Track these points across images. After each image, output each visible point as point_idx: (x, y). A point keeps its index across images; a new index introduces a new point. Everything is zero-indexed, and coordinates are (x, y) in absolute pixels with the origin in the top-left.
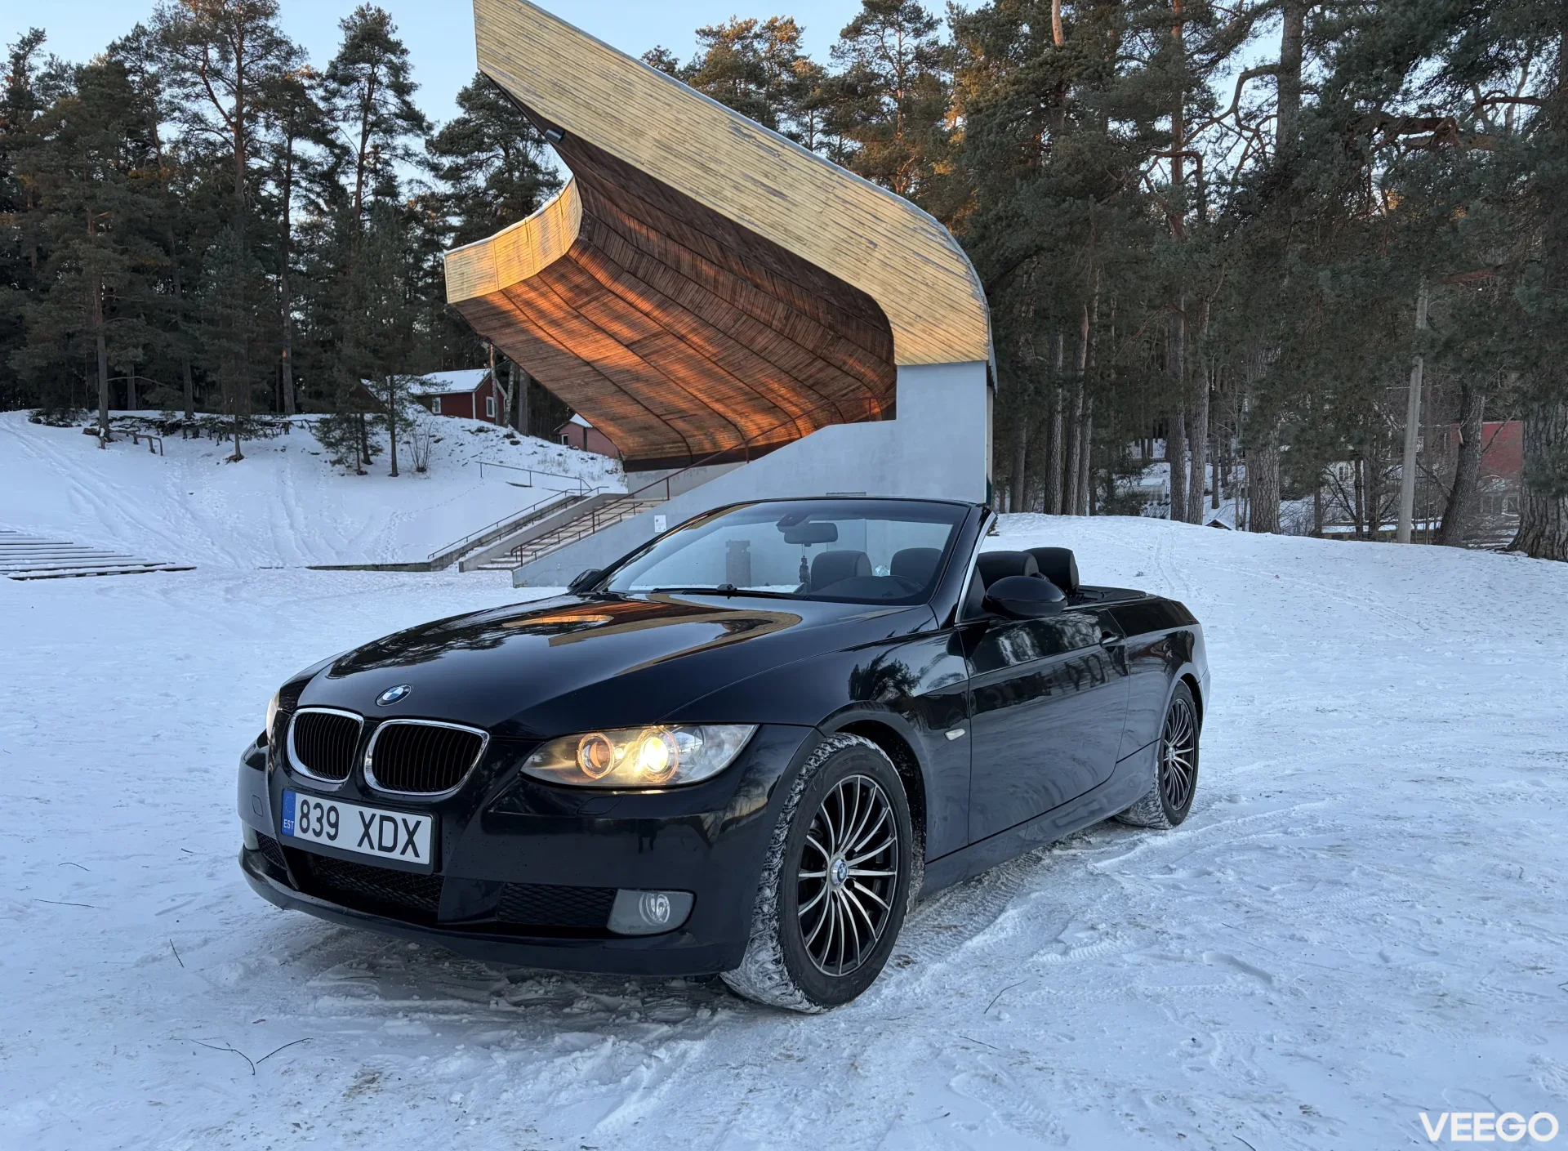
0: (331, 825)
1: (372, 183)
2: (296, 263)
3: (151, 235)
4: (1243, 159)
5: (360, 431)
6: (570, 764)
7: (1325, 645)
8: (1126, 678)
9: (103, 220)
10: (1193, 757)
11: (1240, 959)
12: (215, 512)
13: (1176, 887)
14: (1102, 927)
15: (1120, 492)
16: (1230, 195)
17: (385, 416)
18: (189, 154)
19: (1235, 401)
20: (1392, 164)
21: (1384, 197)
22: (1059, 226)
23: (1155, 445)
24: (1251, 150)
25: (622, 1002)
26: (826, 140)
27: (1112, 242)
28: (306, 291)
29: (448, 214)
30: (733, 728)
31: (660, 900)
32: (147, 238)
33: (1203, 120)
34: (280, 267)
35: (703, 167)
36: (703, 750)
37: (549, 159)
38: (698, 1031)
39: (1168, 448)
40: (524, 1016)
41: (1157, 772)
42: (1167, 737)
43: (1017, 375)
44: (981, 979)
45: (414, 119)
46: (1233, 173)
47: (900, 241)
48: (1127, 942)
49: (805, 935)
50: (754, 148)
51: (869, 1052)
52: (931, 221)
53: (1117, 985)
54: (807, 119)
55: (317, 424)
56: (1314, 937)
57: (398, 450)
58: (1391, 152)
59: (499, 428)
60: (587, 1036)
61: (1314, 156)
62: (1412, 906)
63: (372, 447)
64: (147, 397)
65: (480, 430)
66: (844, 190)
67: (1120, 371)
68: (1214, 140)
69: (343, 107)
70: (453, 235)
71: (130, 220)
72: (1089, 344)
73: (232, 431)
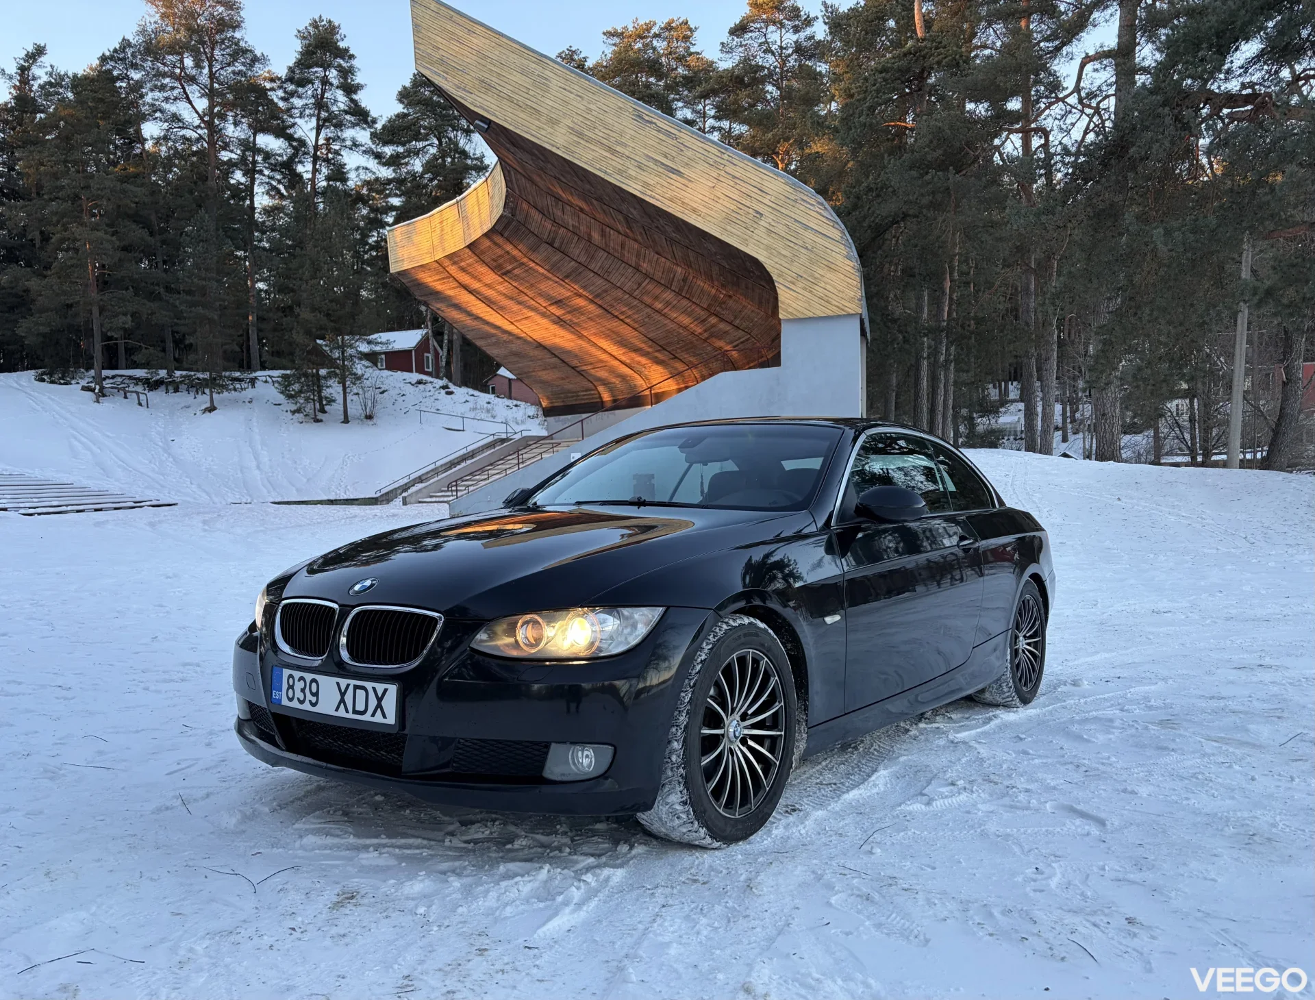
0: (313, 694)
1: (325, 171)
2: (260, 241)
3: (138, 219)
4: (1086, 133)
5: (316, 385)
6: (511, 640)
7: (1162, 558)
8: (981, 579)
9: (96, 206)
10: (1040, 646)
11: (1079, 807)
12: (193, 456)
13: (1026, 753)
14: (961, 783)
15: (980, 429)
16: (1074, 165)
17: (338, 371)
18: (169, 149)
19: (1081, 347)
20: (1217, 134)
21: (1210, 163)
22: (922, 195)
23: (1011, 387)
24: (1092, 125)
25: (556, 840)
26: (717, 124)
27: (970, 208)
28: (269, 265)
29: (389, 196)
30: (645, 610)
31: (586, 753)
32: (135, 221)
33: (1050, 100)
34: (246, 244)
35: (611, 150)
36: (620, 629)
37: (478, 146)
38: (619, 862)
39: (1022, 390)
40: (474, 851)
41: (1009, 657)
42: (1018, 627)
43: (888, 327)
44: (857, 823)
45: (360, 115)
46: (1076, 145)
47: (783, 210)
48: (982, 795)
49: (707, 782)
50: (654, 133)
51: (762, 877)
52: (810, 192)
53: (972, 827)
54: (700, 107)
55: (279, 379)
56: (1144, 791)
57: (348, 401)
58: (1215, 124)
59: (435, 380)
60: (528, 865)
61: (1147, 128)
62: (1230, 767)
63: (326, 398)
64: (135, 358)
65: (420, 382)
66: (733, 167)
67: (979, 321)
68: (1059, 117)
69: (300, 106)
70: (394, 213)
71: (119, 206)
72: (951, 299)
73: (207, 386)
